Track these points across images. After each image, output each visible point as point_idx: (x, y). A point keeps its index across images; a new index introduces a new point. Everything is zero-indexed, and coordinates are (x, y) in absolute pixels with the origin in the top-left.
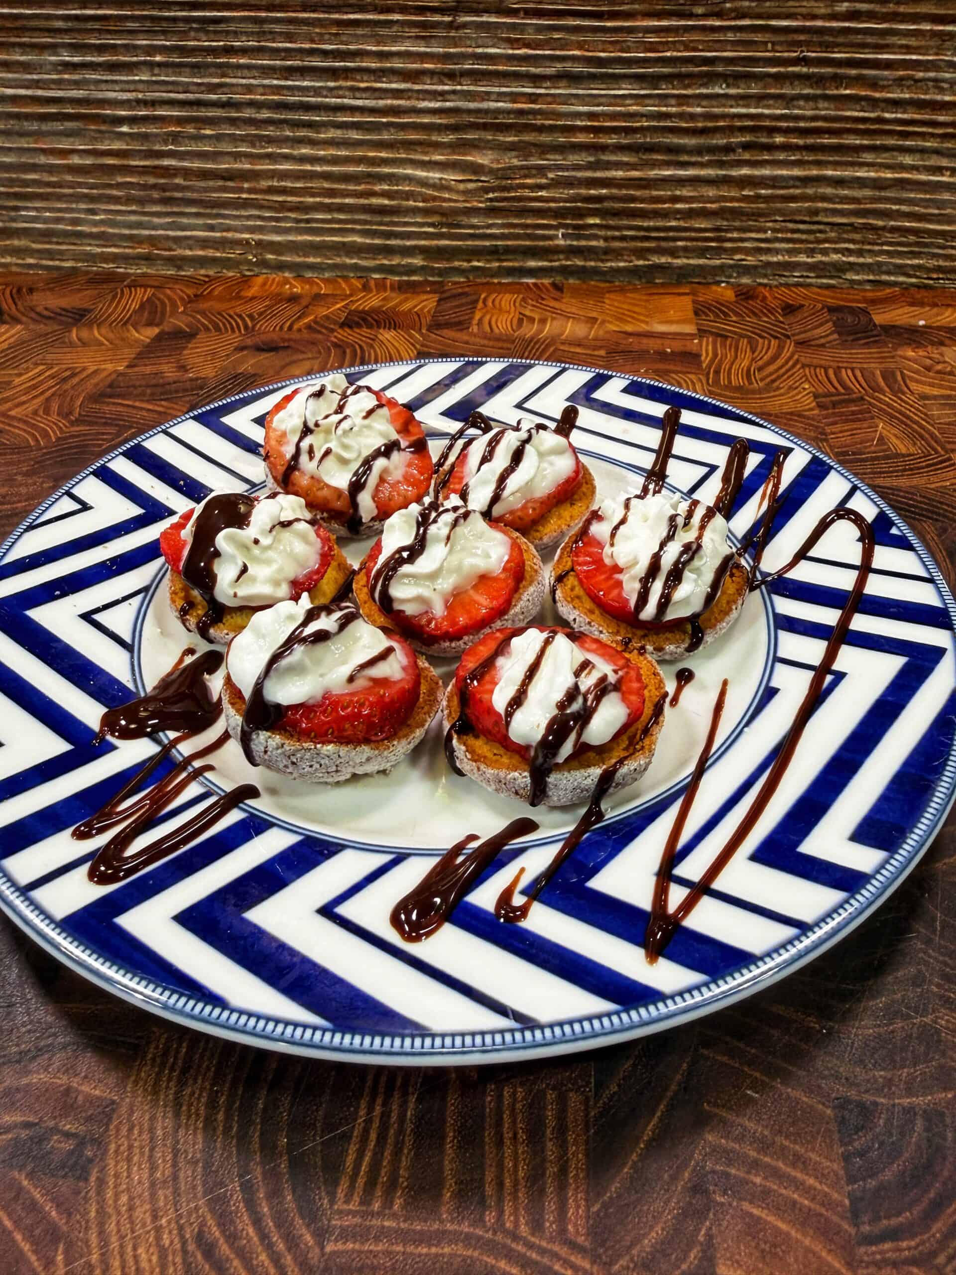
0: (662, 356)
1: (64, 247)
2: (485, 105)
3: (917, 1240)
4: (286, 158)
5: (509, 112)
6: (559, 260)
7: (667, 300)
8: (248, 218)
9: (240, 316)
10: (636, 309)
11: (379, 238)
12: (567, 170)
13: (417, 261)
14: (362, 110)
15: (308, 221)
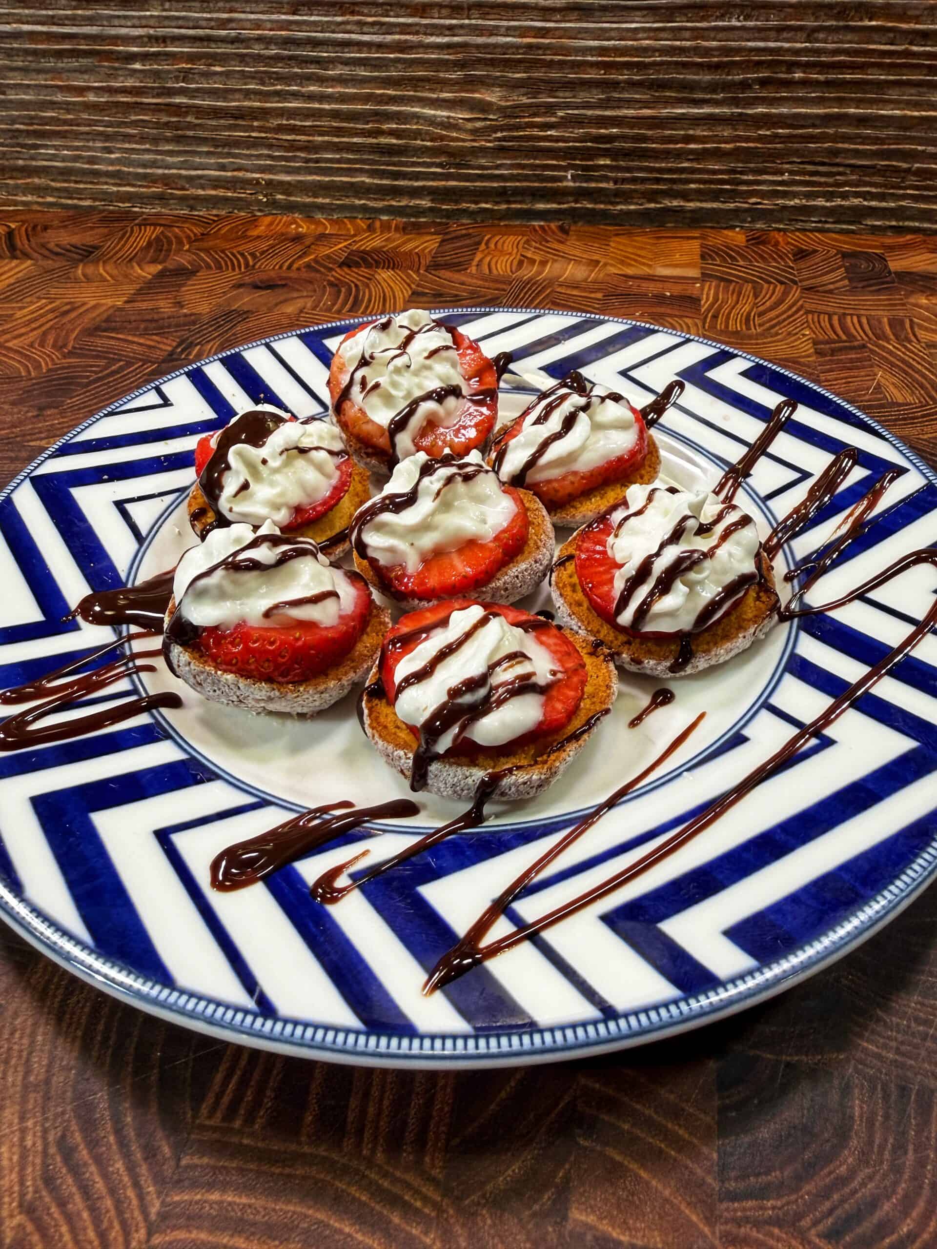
0: (660, 299)
1: (82, 186)
2: (492, 40)
3: (785, 1200)
4: (295, 95)
5: (517, 47)
6: (568, 202)
7: (675, 244)
8: (259, 157)
9: (242, 255)
10: (639, 252)
11: (387, 178)
12: (577, 108)
13: (425, 203)
14: (369, 45)
15: (317, 161)
